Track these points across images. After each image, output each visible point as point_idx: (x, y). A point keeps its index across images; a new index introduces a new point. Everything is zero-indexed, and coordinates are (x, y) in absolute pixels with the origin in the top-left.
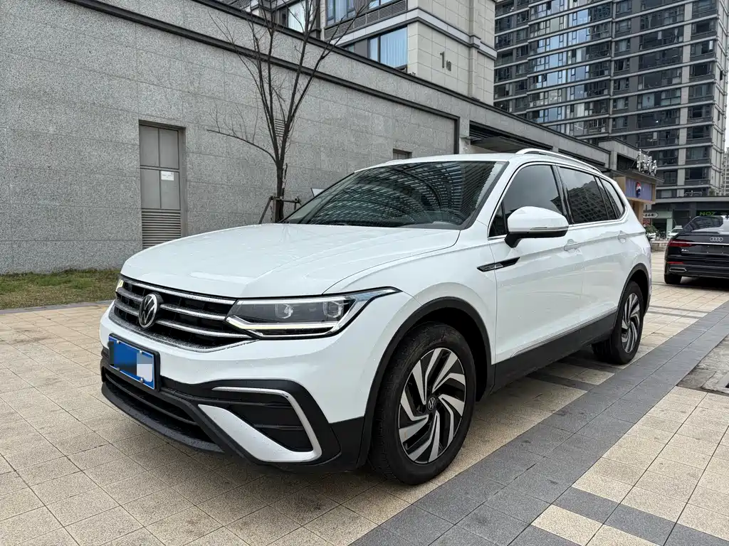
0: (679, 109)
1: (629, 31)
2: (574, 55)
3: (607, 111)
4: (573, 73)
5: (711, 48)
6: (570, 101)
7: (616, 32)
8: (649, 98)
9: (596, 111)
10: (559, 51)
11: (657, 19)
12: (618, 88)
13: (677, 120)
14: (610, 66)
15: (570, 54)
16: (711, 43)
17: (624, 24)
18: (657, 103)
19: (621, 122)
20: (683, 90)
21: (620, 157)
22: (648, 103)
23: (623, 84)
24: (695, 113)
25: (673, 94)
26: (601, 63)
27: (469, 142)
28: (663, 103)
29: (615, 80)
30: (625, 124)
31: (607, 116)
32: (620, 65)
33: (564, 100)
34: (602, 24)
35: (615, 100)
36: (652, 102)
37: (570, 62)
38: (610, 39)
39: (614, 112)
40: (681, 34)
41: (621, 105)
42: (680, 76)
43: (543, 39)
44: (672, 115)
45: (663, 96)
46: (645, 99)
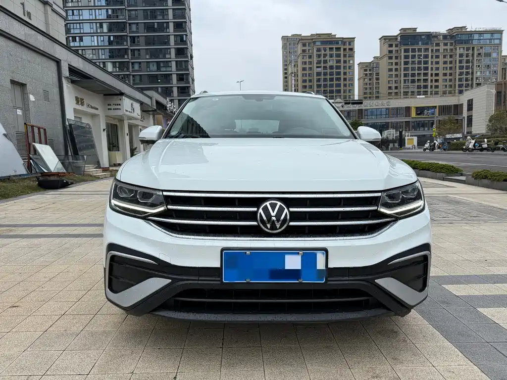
0: (171, 74)
1: (136, 18)
2: (101, 26)
3: (128, 70)
4: (102, 39)
5: (185, 39)
6: (102, 59)
7: (129, 16)
8: (153, 65)
9: (121, 69)
10: (90, 21)
11: (153, 14)
12: (133, 55)
13: (171, 81)
14: (127, 38)
15: (98, 25)
16: (184, 36)
17: (133, 12)
18: (159, 69)
19: (138, 78)
20: (172, 62)
21: (157, 102)
22: (154, 67)
23: (136, 52)
24: (181, 78)
25: (167, 64)
26: (121, 36)
27: (70, 81)
28: (162, 69)
29: (131, 50)
30: (141, 80)
31: (128, 73)
32: (133, 39)
33: (97, 58)
34: (119, 9)
35: (133, 63)
36: (155, 68)
37: (99, 31)
38: (125, 21)
39: (133, 71)
40: (168, 27)
41: (136, 67)
42: (170, 54)
43: (77, 10)
44: (167, 78)
45: (162, 65)
46: (151, 65)
